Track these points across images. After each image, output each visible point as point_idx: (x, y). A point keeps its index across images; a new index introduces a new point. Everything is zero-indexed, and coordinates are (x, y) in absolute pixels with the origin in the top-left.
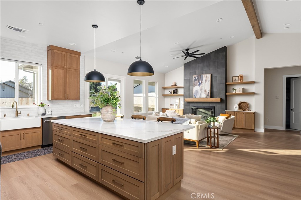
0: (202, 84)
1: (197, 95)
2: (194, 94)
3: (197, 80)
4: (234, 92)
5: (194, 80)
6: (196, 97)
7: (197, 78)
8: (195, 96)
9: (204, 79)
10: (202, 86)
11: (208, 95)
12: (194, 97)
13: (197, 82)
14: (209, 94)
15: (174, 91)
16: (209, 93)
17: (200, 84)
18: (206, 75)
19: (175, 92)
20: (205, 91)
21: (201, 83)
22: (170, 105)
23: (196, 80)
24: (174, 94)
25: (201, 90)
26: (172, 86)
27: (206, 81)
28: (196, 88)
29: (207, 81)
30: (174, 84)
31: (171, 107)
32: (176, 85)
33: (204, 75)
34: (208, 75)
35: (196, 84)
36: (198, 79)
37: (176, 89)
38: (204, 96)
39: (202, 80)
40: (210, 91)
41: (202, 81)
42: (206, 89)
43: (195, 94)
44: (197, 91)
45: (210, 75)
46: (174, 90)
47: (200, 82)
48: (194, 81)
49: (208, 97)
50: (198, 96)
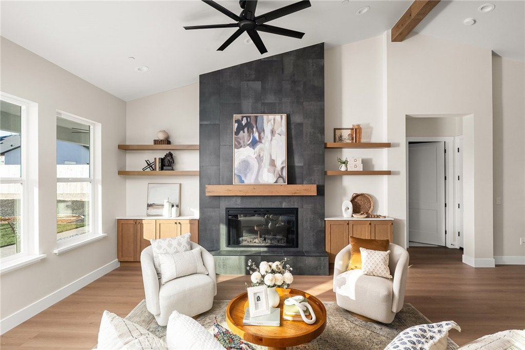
0: (261, 142)
1: (246, 175)
2: (235, 171)
3: (246, 130)
4: (343, 168)
5: (235, 129)
6: (243, 182)
7: (244, 122)
8: (240, 177)
9: (268, 128)
10: (262, 149)
11: (280, 177)
12: (236, 181)
13: (244, 135)
14: (285, 174)
15: (162, 160)
16: (282, 168)
17: (254, 144)
18: (271, 117)
19: (166, 163)
20: (272, 163)
21: (257, 138)
22: (149, 206)
23: (240, 128)
24: (162, 169)
25: (259, 158)
26: (156, 142)
27: (273, 132)
28: (242, 154)
29: (277, 135)
30: (161, 137)
31: (152, 211)
32: (168, 142)
33: (265, 117)
34: (278, 117)
35: (242, 142)
36: (249, 125)
37: (170, 155)
38: (268, 178)
39: (261, 131)
40: (285, 165)
41: (262, 134)
42: (273, 158)
43: (239, 171)
44: (246, 164)
45: (284, 116)
46: (163, 156)
47: (256, 135)
48: (237, 133)
49: (281, 181)
50: (250, 180)
